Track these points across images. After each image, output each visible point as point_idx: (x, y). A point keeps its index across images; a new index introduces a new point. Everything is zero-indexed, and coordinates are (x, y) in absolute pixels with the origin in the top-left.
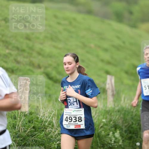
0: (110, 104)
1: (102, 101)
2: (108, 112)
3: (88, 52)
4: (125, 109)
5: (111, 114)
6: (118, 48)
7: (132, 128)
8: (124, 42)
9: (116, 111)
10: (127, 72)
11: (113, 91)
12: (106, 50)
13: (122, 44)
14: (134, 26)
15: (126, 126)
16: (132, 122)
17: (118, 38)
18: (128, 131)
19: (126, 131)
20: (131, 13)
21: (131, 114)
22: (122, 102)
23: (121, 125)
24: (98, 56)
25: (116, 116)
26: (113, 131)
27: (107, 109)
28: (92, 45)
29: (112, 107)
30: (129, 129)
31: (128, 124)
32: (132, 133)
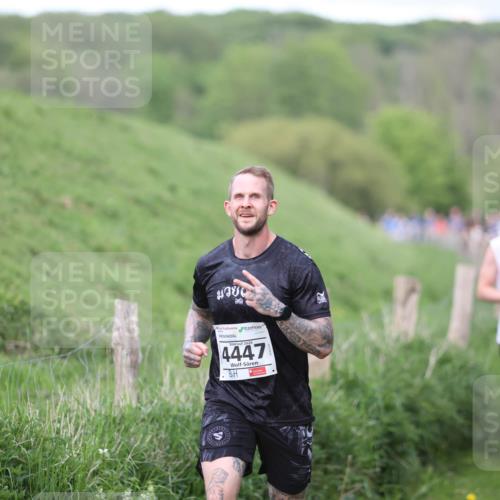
0: (125, 393)
1: (98, 385)
2: (116, 424)
3: (51, 223)
4: (174, 412)
5: (127, 430)
6: (153, 208)
8: (173, 189)
9: (143, 420)
10: (181, 289)
11: (133, 352)
12: (112, 216)
13: (167, 195)
14: (208, 134)
15: (176, 470)
17: (153, 172)
18: (184, 486)
19: (176, 488)
20: (199, 90)
22: (166, 388)
23: (159, 463)
24: (84, 237)
25: (145, 434)
26: (133, 488)
27: (116, 413)
28: (67, 200)
29: (130, 406)
30: (188, 478)
31: (186, 462)
32: (199, 492)
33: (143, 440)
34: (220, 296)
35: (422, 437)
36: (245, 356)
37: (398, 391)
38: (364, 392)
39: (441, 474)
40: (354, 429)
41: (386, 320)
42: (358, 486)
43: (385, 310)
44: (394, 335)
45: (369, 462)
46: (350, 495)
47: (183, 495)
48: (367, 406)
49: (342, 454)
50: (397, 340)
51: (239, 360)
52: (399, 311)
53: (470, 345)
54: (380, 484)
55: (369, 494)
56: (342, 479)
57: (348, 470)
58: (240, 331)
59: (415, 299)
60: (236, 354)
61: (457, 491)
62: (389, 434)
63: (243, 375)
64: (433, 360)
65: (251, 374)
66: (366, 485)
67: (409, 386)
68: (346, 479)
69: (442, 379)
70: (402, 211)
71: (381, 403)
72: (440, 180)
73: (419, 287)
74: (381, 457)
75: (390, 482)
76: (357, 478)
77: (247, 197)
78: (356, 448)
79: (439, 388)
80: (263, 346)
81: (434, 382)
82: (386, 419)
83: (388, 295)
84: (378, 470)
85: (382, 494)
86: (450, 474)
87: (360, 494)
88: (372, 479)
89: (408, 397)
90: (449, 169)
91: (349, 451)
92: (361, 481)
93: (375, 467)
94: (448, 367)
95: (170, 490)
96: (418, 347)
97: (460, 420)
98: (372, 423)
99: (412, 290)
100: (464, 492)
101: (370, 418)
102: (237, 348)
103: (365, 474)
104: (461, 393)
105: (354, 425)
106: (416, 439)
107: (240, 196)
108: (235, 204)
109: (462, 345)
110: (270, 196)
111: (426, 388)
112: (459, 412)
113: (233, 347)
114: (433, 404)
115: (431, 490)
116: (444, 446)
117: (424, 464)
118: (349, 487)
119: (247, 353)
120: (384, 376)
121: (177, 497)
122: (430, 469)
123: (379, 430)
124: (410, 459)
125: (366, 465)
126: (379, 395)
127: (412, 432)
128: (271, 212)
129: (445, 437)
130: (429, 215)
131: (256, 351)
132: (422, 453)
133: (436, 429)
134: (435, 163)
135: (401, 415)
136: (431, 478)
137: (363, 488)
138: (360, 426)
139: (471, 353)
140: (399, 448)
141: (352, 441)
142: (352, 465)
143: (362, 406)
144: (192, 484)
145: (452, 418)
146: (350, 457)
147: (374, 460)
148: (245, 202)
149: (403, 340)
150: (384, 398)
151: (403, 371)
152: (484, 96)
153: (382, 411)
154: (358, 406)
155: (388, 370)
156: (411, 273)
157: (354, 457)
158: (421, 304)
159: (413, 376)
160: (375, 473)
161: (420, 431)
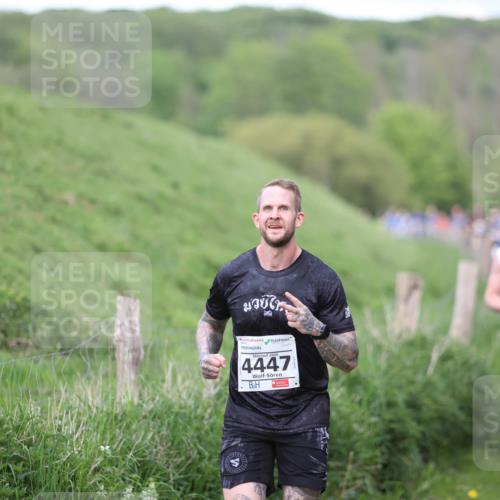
0: (127, 391)
1: (100, 382)
2: (118, 420)
3: (54, 220)
4: (176, 409)
5: (128, 427)
6: (155, 205)
7: (199, 471)
8: (175, 186)
9: (145, 417)
10: (183, 286)
11: (135, 350)
12: (115, 212)
13: (169, 192)
14: (212, 131)
15: (178, 467)
16: (200, 453)
17: (156, 169)
18: (186, 483)
19: (177, 484)
20: (202, 87)
21: (196, 424)
22: (167, 385)
23: (161, 461)
24: (87, 233)
25: (147, 431)
26: (134, 485)
27: (118, 410)
28: (69, 196)
29: (132, 403)
30: (189, 475)
31: (188, 459)
32: (201, 489)
33: (144, 437)
34: (247, 308)
35: (423, 434)
36: (269, 367)
37: (400, 387)
38: (366, 388)
39: (443, 470)
40: (355, 426)
41: (389, 316)
42: (359, 483)
43: (387, 306)
44: (397, 331)
45: (371, 459)
46: (352, 492)
47: (184, 492)
48: (369, 403)
49: (343, 451)
50: (400, 336)
51: (262, 371)
52: (401, 307)
53: (473, 341)
54: (382, 481)
55: (371, 491)
56: (343, 476)
57: (350, 467)
58: (266, 343)
59: (417, 295)
60: (259, 366)
61: (458, 487)
62: (391, 431)
63: (266, 386)
64: (435, 357)
65: (274, 386)
66: (368, 481)
67: (412, 383)
68: (348, 475)
69: (444, 375)
70: (405, 207)
71: (383, 400)
72: (443, 176)
73: (421, 283)
74: (383, 453)
75: (391, 479)
76: (359, 474)
77: (275, 209)
78: (358, 444)
79: (441, 385)
80: (288, 358)
81: (436, 379)
82: (387, 416)
83: (390, 291)
84: (379, 466)
85: (383, 491)
86: (451, 471)
87: (361, 490)
88: (373, 476)
89: (410, 394)
90: (452, 166)
91: (350, 448)
92: (363, 478)
93: (376, 464)
94: (450, 364)
95: (172, 487)
96: (420, 344)
97: (462, 416)
98: (374, 419)
99: (414, 287)
100: (465, 488)
101: (372, 414)
102: (261, 360)
103: (367, 471)
104: (463, 389)
105: (356, 422)
106: (418, 435)
107: (269, 207)
108: (264, 215)
109: (465, 341)
110: (298, 208)
111: (428, 384)
112: (461, 408)
113: (257, 359)
114: (435, 401)
115: (432, 486)
116: (445, 442)
117: (426, 460)
118: (350, 484)
119: (272, 365)
120: (386, 373)
121: (178, 494)
122: (432, 466)
123: (381, 427)
124: (412, 456)
125: (367, 462)
126: (380, 392)
127: (414, 428)
128: (298, 224)
129: (446, 434)
130: (431, 212)
131: (281, 363)
132: (424, 450)
133: (437, 425)
134: (438, 159)
135: (403, 411)
136: (432, 475)
137: (365, 484)
138: (361, 422)
139: (473, 350)
140: (401, 445)
141: (355, 437)
142: (354, 461)
143: (364, 403)
144: (193, 482)
145: (454, 415)
146: (352, 454)
147: (376, 456)
148: (274, 213)
149: (406, 337)
150: (386, 394)
151: (405, 367)
152: (487, 93)
153: (384, 408)
154: (360, 403)
155: (390, 367)
156: (413, 270)
157: (356, 454)
158: (423, 301)
159: (415, 373)
160: (377, 469)
161: (422, 428)
